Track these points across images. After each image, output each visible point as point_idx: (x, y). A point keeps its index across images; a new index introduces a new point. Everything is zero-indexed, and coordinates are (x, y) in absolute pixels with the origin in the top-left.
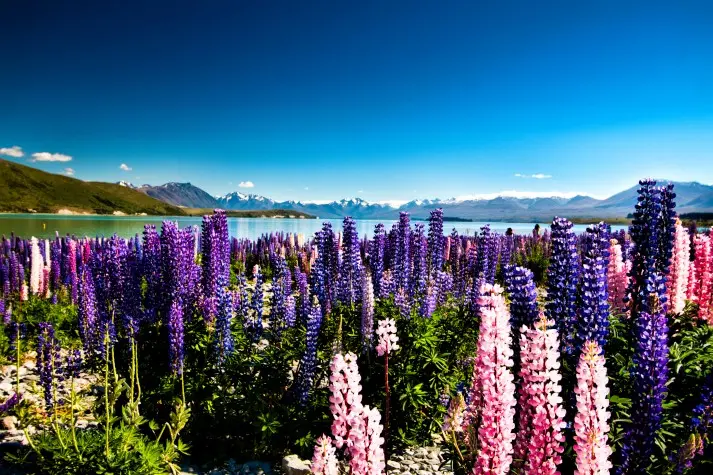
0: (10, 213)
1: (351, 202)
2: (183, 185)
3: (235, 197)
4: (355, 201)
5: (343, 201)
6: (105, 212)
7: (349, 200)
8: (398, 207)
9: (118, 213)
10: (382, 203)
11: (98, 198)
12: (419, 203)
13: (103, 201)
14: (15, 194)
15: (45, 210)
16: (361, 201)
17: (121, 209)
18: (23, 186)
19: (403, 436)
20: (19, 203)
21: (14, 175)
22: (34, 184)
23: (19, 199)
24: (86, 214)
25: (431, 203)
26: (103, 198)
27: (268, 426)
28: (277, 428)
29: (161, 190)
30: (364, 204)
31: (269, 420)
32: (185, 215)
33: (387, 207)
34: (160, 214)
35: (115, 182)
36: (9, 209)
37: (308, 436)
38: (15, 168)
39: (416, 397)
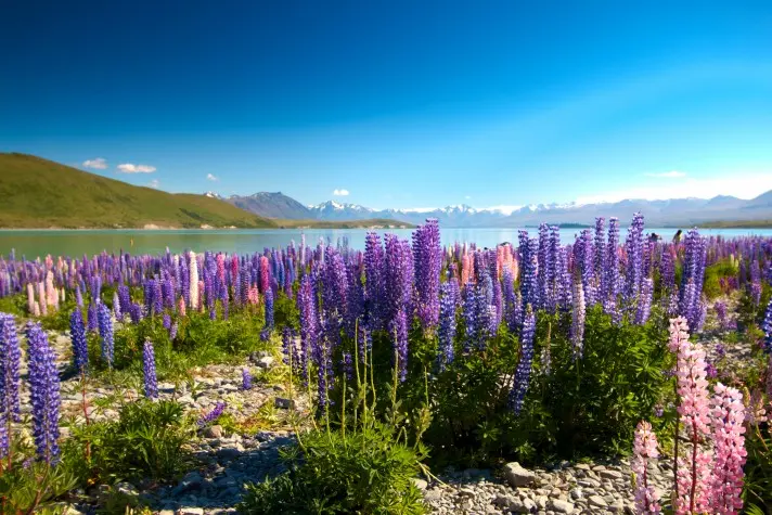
0: (95, 229)
1: (456, 209)
2: (273, 194)
3: (329, 206)
4: (460, 207)
5: (448, 208)
6: (192, 225)
7: (454, 206)
8: (509, 214)
9: (205, 227)
10: (492, 209)
11: (185, 211)
12: (533, 208)
13: (190, 214)
14: (101, 209)
15: (130, 225)
16: (469, 208)
17: (208, 222)
18: (108, 201)
19: (617, 446)
20: (103, 219)
21: (98, 187)
22: (119, 198)
23: (103, 214)
24: (172, 228)
25: (547, 208)
26: (190, 211)
27: (488, 434)
28: (497, 436)
29: (250, 200)
30: (471, 211)
31: (489, 428)
32: (276, 227)
33: (497, 213)
34: (250, 227)
35: (201, 193)
36: (95, 225)
37: (526, 445)
38: (100, 181)
39: (628, 408)
